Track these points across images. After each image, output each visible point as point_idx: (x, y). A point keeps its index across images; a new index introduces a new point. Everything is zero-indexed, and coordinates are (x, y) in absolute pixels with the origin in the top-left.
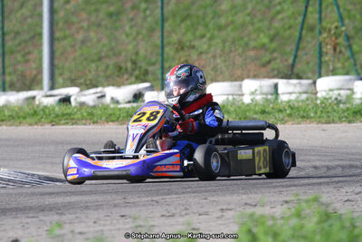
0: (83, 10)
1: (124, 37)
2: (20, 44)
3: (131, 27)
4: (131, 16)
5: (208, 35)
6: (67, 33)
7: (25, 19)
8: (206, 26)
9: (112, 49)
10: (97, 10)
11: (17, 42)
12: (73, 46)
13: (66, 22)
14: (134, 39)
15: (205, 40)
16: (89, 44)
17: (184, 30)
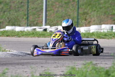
0: (57, 1)
1: (70, 10)
2: (37, 12)
3: (72, 7)
4: (72, 3)
5: (97, 10)
6: (52, 8)
7: (39, 4)
8: (96, 7)
9: (66, 14)
10: (62, 2)
11: (36, 11)
12: (54, 13)
13: (52, 5)
14: (73, 11)
15: (95, 12)
16: (59, 12)
17: (89, 8)
